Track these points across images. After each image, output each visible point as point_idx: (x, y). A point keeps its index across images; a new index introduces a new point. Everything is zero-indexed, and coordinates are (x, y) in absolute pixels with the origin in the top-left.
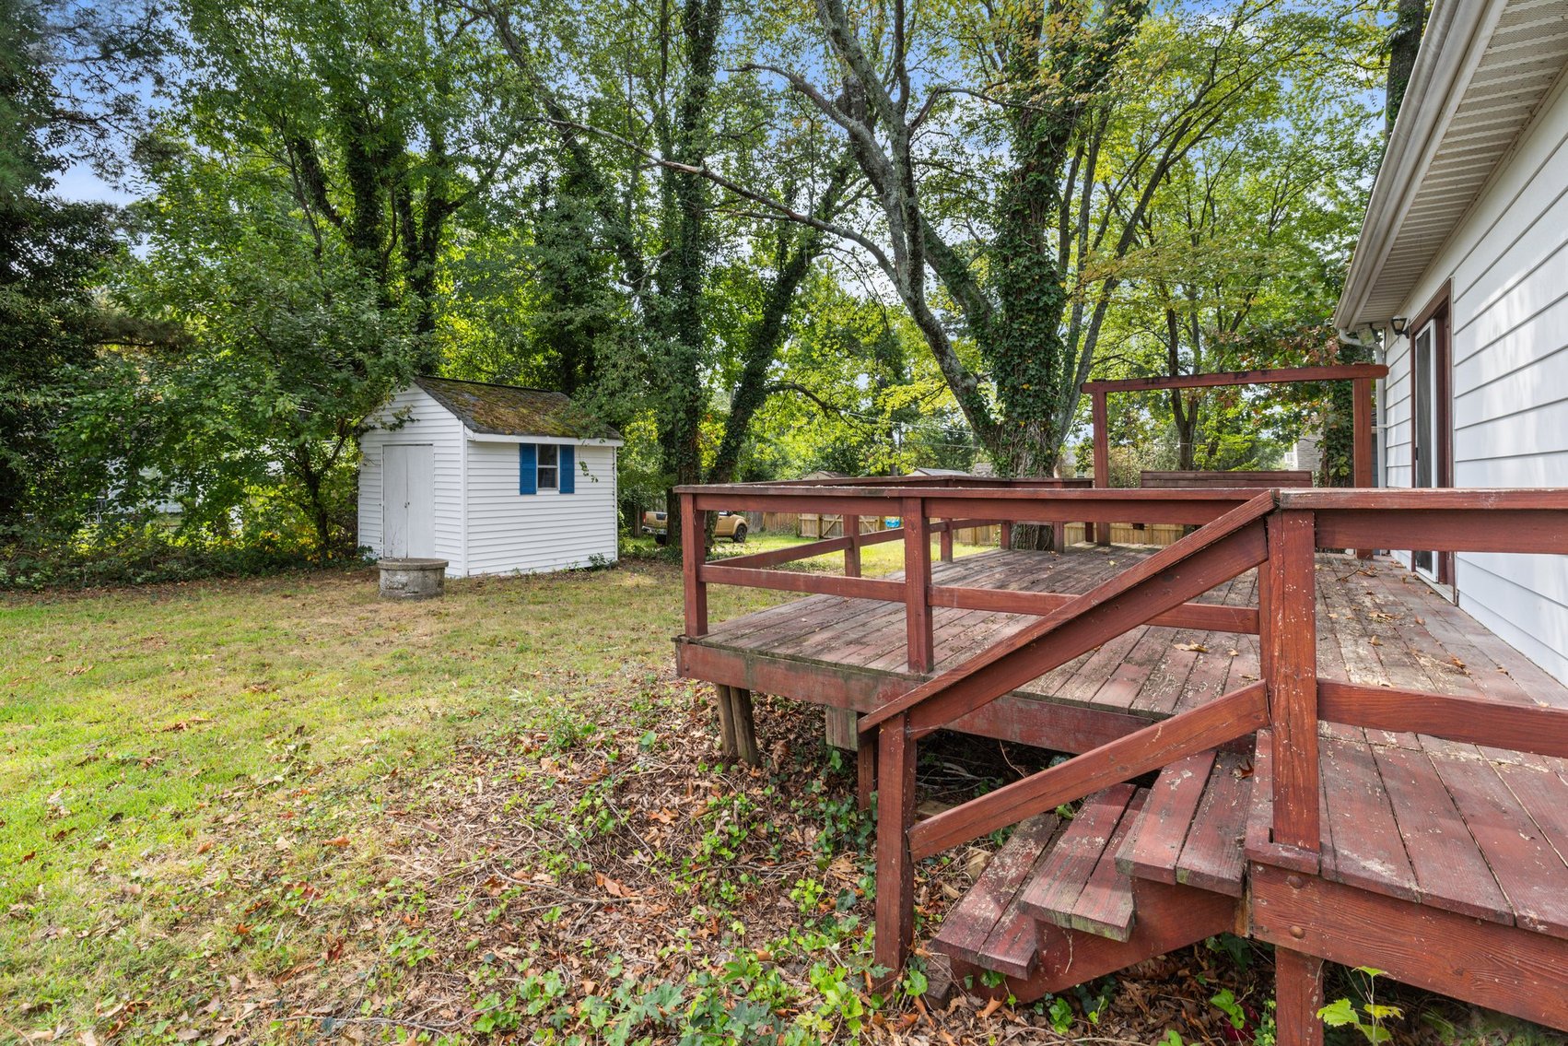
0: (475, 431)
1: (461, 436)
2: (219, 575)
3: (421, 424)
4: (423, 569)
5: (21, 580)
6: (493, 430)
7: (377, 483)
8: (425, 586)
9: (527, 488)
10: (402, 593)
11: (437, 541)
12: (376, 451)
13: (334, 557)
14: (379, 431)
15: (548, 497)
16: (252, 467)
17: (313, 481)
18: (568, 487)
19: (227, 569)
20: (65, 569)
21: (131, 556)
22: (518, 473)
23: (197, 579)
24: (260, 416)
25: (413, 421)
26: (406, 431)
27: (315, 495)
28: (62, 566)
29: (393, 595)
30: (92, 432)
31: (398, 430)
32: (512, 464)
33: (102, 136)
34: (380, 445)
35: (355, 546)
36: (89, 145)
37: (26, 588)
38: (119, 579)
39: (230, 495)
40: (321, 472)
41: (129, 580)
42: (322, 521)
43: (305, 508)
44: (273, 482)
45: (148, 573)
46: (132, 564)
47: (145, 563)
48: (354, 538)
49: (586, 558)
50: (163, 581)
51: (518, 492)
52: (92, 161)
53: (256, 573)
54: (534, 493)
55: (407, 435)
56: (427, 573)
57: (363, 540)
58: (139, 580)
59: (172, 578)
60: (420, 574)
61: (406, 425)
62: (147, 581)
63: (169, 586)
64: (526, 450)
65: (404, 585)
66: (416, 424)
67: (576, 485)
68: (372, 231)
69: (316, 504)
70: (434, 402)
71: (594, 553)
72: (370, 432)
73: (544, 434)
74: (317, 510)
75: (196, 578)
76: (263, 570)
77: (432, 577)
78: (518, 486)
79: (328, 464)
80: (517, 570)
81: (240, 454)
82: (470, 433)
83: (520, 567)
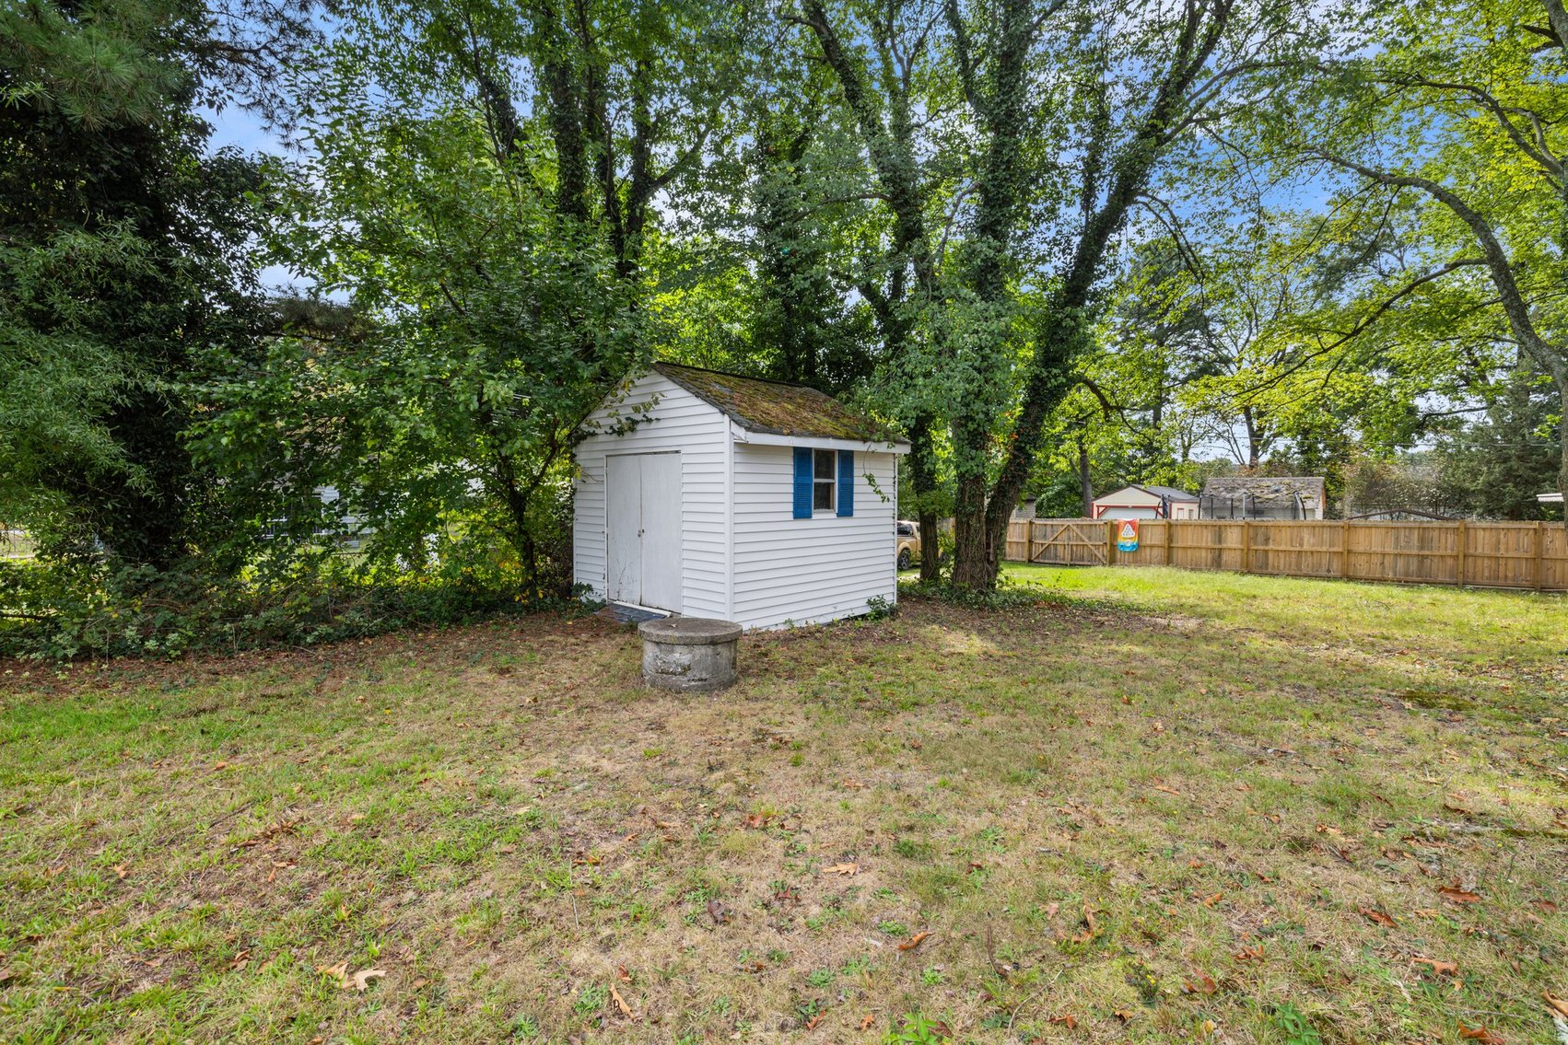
0: (748, 429)
1: (726, 438)
2: (412, 625)
3: (662, 424)
4: (713, 642)
5: (151, 644)
6: (768, 428)
7: (598, 505)
8: (716, 668)
9: (801, 512)
10: (683, 682)
11: (685, 583)
12: (599, 464)
13: (545, 597)
14: (600, 438)
15: (824, 519)
16: (449, 486)
17: (518, 503)
18: (846, 510)
19: (422, 619)
20: (216, 626)
21: (300, 606)
22: (791, 489)
23: (386, 632)
24: (461, 408)
25: (649, 421)
26: (639, 435)
27: (521, 520)
28: (211, 620)
29: (669, 685)
30: (238, 435)
31: (628, 435)
32: (782, 479)
33: (268, 78)
34: (603, 455)
35: (570, 584)
36: (254, 88)
37: (159, 655)
38: (284, 638)
39: (423, 520)
40: (528, 491)
41: (298, 640)
42: (529, 553)
43: (508, 535)
44: (475, 505)
45: (323, 629)
46: (302, 617)
47: (321, 615)
48: (568, 571)
49: (864, 602)
50: (341, 639)
51: (791, 516)
52: (259, 110)
53: (456, 621)
54: (808, 516)
55: (643, 439)
56: (720, 649)
57: (579, 577)
58: (309, 640)
59: (353, 634)
60: (710, 650)
61: (639, 427)
62: (321, 639)
63: (348, 647)
64: (801, 455)
65: (686, 669)
66: (654, 425)
67: (856, 506)
68: (579, 199)
69: (522, 532)
70: (682, 393)
71: (872, 595)
72: (589, 439)
73: (826, 436)
74: (523, 538)
75: (383, 632)
76: (466, 617)
77: (725, 652)
78: (791, 507)
79: (536, 482)
80: (789, 622)
81: (435, 468)
82: (742, 433)
83: (793, 617)
